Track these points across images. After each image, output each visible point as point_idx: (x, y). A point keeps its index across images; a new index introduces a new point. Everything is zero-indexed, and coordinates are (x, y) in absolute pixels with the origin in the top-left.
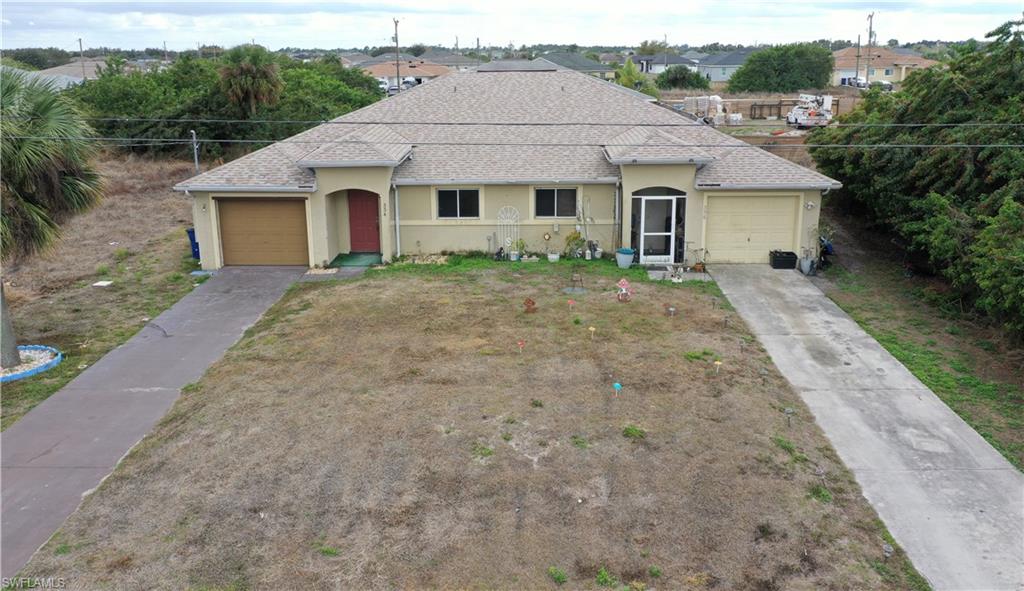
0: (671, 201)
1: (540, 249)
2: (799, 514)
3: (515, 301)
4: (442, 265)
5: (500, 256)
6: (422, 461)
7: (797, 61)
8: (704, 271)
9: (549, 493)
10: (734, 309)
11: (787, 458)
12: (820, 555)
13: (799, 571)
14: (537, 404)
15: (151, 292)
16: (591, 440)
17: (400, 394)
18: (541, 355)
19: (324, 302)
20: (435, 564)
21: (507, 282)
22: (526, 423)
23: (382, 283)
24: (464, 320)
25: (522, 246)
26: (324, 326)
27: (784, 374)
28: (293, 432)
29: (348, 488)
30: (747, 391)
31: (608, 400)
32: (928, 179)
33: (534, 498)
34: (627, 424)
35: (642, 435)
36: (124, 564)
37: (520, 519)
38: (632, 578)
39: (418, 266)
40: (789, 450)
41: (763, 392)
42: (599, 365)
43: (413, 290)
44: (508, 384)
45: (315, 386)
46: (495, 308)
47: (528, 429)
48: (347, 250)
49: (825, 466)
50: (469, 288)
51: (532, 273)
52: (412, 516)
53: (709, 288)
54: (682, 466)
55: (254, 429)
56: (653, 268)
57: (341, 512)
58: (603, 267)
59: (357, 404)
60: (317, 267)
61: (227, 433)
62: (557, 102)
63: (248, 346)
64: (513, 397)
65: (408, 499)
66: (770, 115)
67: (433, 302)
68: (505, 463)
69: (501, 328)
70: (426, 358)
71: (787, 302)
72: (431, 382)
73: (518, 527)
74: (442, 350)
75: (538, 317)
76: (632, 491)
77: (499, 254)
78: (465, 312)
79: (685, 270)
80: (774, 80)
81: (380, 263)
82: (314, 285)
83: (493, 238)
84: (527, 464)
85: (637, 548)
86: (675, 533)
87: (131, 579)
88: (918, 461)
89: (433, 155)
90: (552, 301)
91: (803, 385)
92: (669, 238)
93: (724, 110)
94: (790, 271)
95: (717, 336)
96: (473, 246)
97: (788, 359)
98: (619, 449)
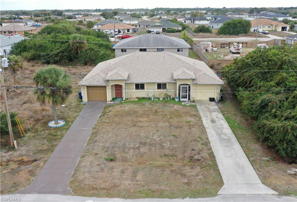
0: (187, 87)
1: (158, 97)
2: (199, 147)
3: (153, 110)
4: (137, 101)
5: (149, 99)
6: (139, 140)
7: (239, 25)
8: (195, 102)
9: (160, 145)
10: (198, 112)
11: (199, 139)
12: (201, 153)
13: (197, 155)
14: (158, 131)
15: (75, 108)
16: (167, 137)
17: (133, 129)
18: (159, 122)
19: (114, 110)
20: (143, 155)
21: (151, 105)
22: (156, 134)
23: (124, 106)
24: (143, 114)
25: (154, 96)
26: (116, 116)
27: (204, 125)
28: (117, 135)
29: (127, 144)
30: (196, 128)
31: (170, 130)
32: (241, 84)
33: (158, 145)
34: (173, 134)
35: (176, 136)
36: (97, 154)
37: (155, 148)
38: (173, 156)
39: (131, 101)
40: (200, 138)
41: (199, 128)
42: (169, 124)
43: (132, 107)
44: (153, 127)
45: (118, 128)
46: (149, 112)
47: (156, 135)
48: (114, 97)
49: (206, 140)
50: (143, 107)
51: (156, 103)
52: (138, 148)
53: (195, 107)
54: (182, 140)
55: (110, 135)
56: (183, 101)
57: (127, 148)
58: (172, 101)
59: (127, 131)
60: (109, 101)
61: (105, 136)
62: (162, 61)
63: (101, 120)
64: (154, 129)
65: (137, 146)
66: (227, 47)
67: (136, 110)
68: (153, 140)
69: (151, 116)
70: (137, 122)
71: (210, 110)
72: (139, 127)
73: (155, 150)
74: (140, 121)
75: (158, 114)
76: (173, 144)
77: (149, 98)
78: (143, 113)
79: (190, 102)
80: (232, 31)
81: (123, 100)
82: (110, 106)
83: (148, 94)
84: (156, 140)
85: (173, 152)
86: (180, 150)
87: (98, 156)
88: (222, 140)
89: (134, 75)
90: (161, 110)
91: (207, 127)
92: (187, 95)
93: (212, 46)
94: (213, 102)
95: (193, 118)
96: (143, 96)
97: (206, 122)
98: (172, 138)
